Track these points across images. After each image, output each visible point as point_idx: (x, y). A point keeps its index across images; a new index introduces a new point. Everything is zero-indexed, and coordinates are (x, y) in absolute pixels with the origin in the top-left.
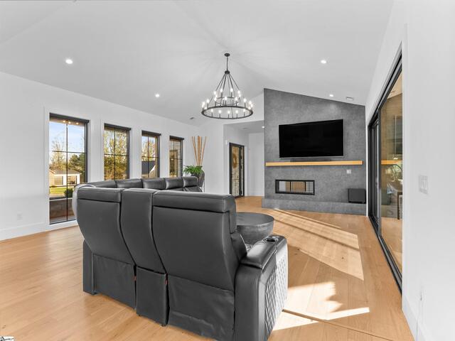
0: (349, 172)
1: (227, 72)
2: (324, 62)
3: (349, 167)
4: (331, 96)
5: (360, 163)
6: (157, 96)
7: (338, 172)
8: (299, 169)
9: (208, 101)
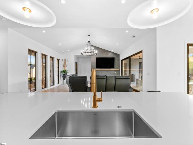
0: (115, 72)
1: (89, 41)
2: (117, 44)
3: (116, 71)
4: (112, 51)
5: (118, 70)
6: (60, 44)
7: (113, 72)
8: (102, 72)
9: (83, 51)
